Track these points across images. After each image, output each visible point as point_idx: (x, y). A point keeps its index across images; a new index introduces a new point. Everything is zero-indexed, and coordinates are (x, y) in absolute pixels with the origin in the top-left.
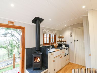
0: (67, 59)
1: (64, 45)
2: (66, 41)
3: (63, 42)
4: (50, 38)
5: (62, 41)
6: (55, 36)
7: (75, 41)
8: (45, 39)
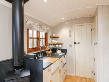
0: (65, 72)
1: (60, 49)
2: (62, 44)
3: (57, 46)
4: (38, 39)
5: (56, 44)
6: (46, 34)
7: (75, 43)
8: (30, 39)
